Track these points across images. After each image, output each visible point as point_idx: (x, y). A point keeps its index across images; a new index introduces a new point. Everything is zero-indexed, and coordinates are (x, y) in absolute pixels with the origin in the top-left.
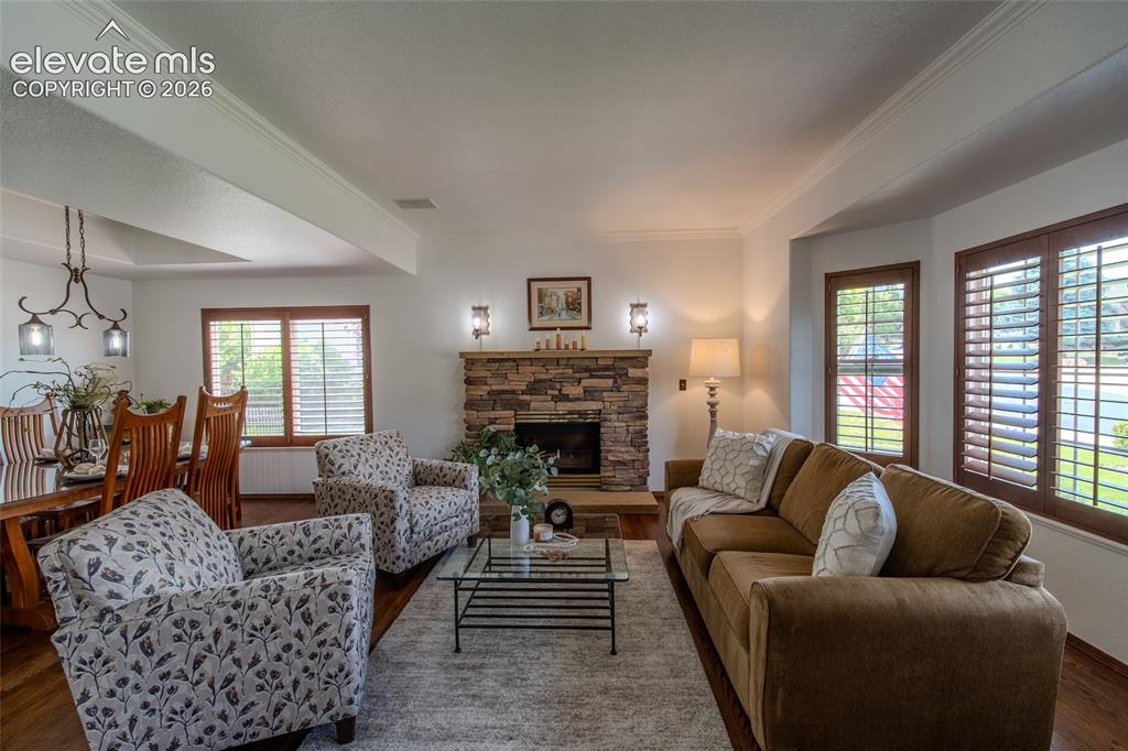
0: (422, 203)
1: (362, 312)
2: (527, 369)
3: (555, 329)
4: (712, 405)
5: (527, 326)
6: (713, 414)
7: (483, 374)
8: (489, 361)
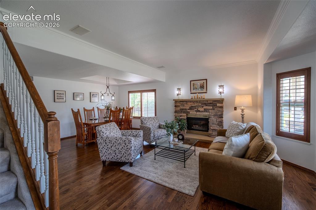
0: (162, 67)
1: (154, 91)
2: (189, 103)
3: (196, 93)
4: (243, 115)
5: (190, 92)
6: (243, 118)
7: (179, 105)
8: (180, 101)
